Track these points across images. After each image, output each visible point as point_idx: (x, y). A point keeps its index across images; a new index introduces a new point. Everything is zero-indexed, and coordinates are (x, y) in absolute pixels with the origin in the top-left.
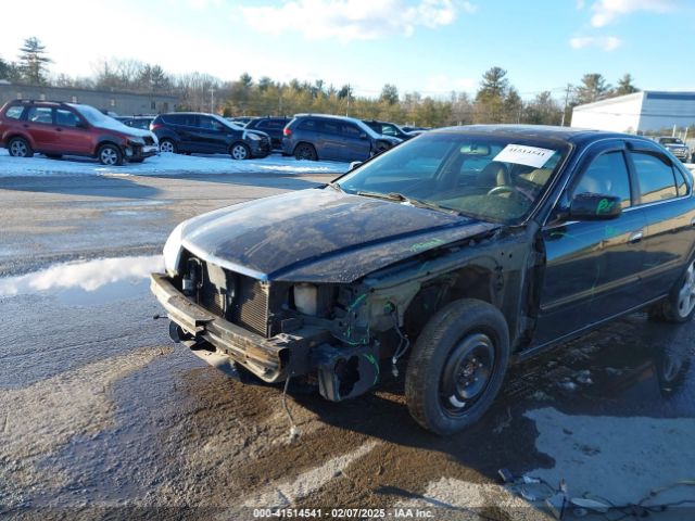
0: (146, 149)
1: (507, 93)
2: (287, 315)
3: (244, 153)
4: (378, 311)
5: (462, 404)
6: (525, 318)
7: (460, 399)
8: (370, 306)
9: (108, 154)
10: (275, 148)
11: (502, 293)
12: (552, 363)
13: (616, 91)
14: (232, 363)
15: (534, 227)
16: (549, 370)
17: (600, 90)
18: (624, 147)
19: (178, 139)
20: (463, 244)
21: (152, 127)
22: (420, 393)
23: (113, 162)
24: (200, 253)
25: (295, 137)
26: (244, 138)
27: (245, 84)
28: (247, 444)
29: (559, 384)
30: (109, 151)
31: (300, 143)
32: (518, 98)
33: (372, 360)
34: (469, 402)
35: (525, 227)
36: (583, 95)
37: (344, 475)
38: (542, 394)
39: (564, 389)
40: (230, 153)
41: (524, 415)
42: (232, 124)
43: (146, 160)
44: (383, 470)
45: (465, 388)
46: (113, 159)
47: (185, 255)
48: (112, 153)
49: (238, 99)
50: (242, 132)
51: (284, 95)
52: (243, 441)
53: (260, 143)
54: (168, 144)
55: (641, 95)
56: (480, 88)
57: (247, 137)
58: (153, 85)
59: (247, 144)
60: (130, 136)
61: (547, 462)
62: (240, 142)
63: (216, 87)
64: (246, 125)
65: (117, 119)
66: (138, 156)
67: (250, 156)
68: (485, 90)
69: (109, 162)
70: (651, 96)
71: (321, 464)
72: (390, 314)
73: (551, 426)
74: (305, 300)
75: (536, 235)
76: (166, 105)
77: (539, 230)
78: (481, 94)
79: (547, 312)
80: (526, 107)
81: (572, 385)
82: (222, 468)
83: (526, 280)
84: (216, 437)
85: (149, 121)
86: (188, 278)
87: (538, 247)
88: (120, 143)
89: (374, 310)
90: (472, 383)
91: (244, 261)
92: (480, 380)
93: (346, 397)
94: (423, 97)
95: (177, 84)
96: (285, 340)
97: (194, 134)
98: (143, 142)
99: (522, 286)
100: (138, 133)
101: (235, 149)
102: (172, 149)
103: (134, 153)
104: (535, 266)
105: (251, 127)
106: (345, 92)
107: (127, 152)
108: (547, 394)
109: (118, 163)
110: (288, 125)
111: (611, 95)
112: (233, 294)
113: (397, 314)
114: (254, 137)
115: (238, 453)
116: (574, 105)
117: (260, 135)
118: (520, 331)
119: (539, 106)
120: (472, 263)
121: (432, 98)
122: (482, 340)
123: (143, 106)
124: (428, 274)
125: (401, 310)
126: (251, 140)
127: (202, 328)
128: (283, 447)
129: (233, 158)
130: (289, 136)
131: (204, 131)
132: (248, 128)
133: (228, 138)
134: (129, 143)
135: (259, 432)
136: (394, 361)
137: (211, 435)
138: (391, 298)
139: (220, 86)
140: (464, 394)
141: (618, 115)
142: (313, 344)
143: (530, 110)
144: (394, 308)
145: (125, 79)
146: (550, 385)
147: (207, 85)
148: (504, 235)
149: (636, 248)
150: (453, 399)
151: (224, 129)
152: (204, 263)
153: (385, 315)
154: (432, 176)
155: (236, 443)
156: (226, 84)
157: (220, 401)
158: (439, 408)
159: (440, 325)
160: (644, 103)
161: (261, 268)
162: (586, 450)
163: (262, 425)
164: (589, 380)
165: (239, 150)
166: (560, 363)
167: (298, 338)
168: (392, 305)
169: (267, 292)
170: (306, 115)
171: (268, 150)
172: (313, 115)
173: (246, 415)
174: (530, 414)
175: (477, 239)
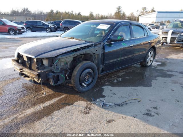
0: (22, 31)
1: (122, 13)
2: (41, 66)
3: (50, 31)
4: (62, 64)
5: (86, 85)
6: (102, 66)
7: (85, 84)
8: (60, 63)
9: (12, 32)
10: (59, 29)
11: (96, 60)
12: (113, 77)
13: (150, 11)
14: (32, 80)
15: (102, 44)
16: (112, 78)
17: (146, 11)
18: (129, 24)
19: (32, 28)
20: (84, 48)
21: (24, 24)
22: (74, 83)
23: (13, 34)
24: (21, 53)
25: (63, 26)
26: (49, 27)
27: (52, 12)
28: (34, 97)
29: (113, 81)
30: (12, 31)
31: (65, 27)
32: (125, 14)
33: (63, 76)
34: (88, 85)
35: (100, 44)
36: (142, 13)
37: (56, 102)
38: (108, 83)
39: (114, 82)
40: (46, 31)
41: (102, 88)
42: (46, 23)
43: (23, 33)
44: (65, 100)
45: (86, 81)
46: (13, 33)
47: (19, 54)
48: (13, 32)
49: (50, 17)
50: (49, 25)
51: (63, 15)
52: (33, 96)
53: (54, 28)
54: (29, 29)
55: (156, 12)
56: (115, 12)
57: (50, 26)
58: (26, 13)
59: (50, 28)
60: (17, 27)
61: (104, 97)
62: (48, 28)
63: (44, 13)
64: (50, 23)
65: (15, 23)
66: (20, 33)
67: (51, 31)
68: (116, 12)
69: (12, 34)
70: (159, 12)
71: (51, 100)
72: (66, 65)
73: (107, 90)
74: (45, 62)
75: (103, 45)
76: (30, 19)
77: (104, 44)
78: (116, 13)
79: (107, 64)
80: (127, 16)
81: (116, 81)
82: (27, 102)
83: (101, 57)
84: (27, 96)
85: (23, 23)
86: (20, 60)
87: (104, 48)
88: (15, 29)
89: (61, 64)
90: (88, 80)
91: (30, 54)
92: (90, 80)
93: (56, 85)
94: (100, 15)
95: (33, 13)
96: (40, 72)
97: (36, 26)
98: (21, 29)
99: (100, 58)
100: (20, 26)
101: (47, 30)
102: (30, 30)
103: (19, 32)
104: (103, 53)
105: (52, 24)
106: (79, 14)
107: (17, 32)
108: (109, 83)
109: (15, 35)
110: (61, 23)
111: (149, 13)
112: (29, 62)
113: (68, 65)
114: (52, 26)
115: (32, 99)
116: (139, 15)
117: (54, 26)
118: (101, 69)
119: (130, 16)
120: (86, 52)
121: (103, 15)
122: (90, 70)
123: (24, 19)
124: (74, 55)
125: (69, 64)
126: (51, 27)
127: (21, 70)
128: (43, 97)
129: (47, 32)
130: (62, 25)
131: (39, 25)
132: (51, 24)
133: (45, 27)
134: (17, 29)
135: (38, 95)
136: (67, 75)
137: (26, 96)
138: (66, 61)
139: (45, 13)
140: (86, 83)
141: (150, 18)
142: (47, 72)
143: (128, 17)
144: (67, 63)
145: (18, 12)
146: (111, 81)
147: (41, 13)
148: (95, 46)
149: (132, 48)
150: (83, 84)
151: (44, 24)
152: (22, 55)
153: (65, 65)
154: (88, 34)
155: (32, 97)
156: (47, 12)
157: (30, 89)
158: (79, 86)
159: (78, 67)
160: (157, 14)
161: (33, 55)
162: (114, 94)
163: (39, 93)
164: (120, 80)
165: (48, 30)
166: (115, 77)
167: (43, 71)
168: (66, 63)
169: (35, 61)
170: (66, 20)
171: (56, 30)
172: (68, 20)
173: (35, 91)
174: (104, 87)
175: (88, 47)
